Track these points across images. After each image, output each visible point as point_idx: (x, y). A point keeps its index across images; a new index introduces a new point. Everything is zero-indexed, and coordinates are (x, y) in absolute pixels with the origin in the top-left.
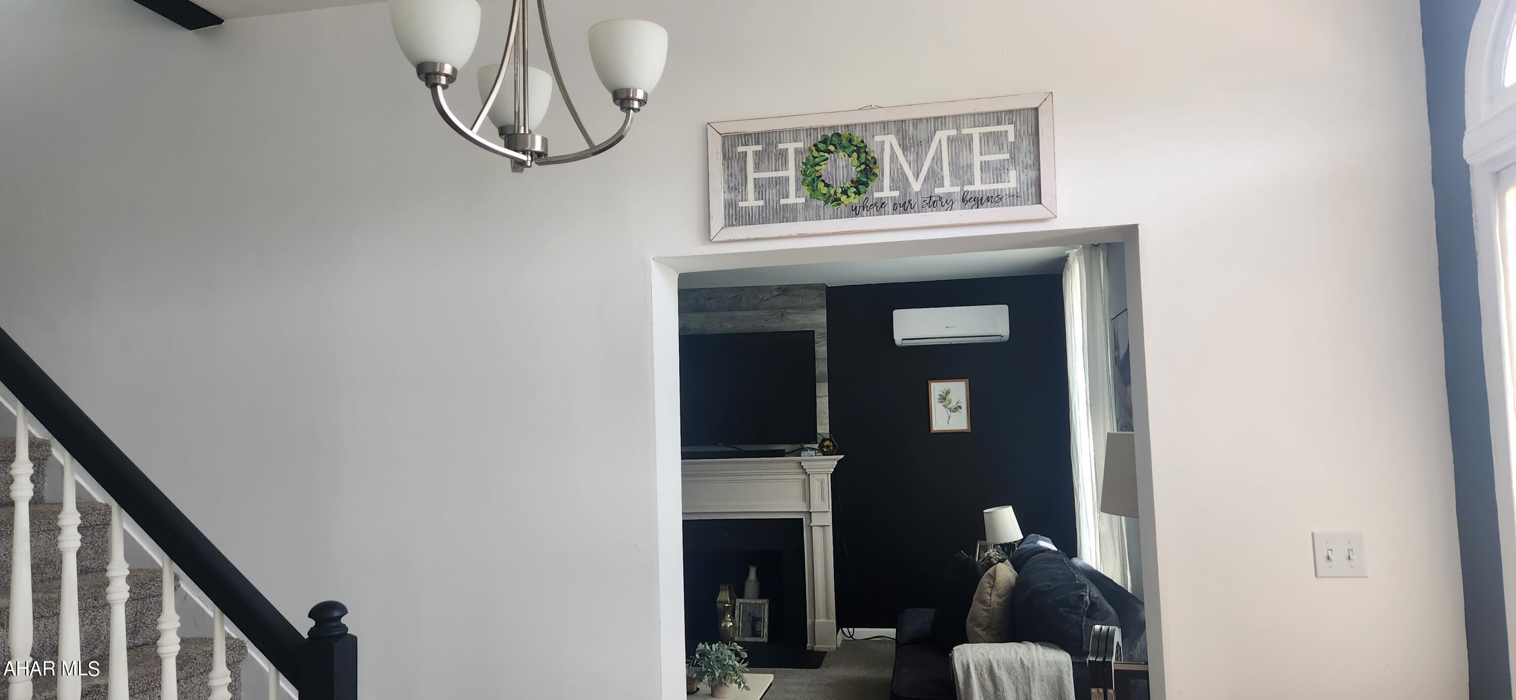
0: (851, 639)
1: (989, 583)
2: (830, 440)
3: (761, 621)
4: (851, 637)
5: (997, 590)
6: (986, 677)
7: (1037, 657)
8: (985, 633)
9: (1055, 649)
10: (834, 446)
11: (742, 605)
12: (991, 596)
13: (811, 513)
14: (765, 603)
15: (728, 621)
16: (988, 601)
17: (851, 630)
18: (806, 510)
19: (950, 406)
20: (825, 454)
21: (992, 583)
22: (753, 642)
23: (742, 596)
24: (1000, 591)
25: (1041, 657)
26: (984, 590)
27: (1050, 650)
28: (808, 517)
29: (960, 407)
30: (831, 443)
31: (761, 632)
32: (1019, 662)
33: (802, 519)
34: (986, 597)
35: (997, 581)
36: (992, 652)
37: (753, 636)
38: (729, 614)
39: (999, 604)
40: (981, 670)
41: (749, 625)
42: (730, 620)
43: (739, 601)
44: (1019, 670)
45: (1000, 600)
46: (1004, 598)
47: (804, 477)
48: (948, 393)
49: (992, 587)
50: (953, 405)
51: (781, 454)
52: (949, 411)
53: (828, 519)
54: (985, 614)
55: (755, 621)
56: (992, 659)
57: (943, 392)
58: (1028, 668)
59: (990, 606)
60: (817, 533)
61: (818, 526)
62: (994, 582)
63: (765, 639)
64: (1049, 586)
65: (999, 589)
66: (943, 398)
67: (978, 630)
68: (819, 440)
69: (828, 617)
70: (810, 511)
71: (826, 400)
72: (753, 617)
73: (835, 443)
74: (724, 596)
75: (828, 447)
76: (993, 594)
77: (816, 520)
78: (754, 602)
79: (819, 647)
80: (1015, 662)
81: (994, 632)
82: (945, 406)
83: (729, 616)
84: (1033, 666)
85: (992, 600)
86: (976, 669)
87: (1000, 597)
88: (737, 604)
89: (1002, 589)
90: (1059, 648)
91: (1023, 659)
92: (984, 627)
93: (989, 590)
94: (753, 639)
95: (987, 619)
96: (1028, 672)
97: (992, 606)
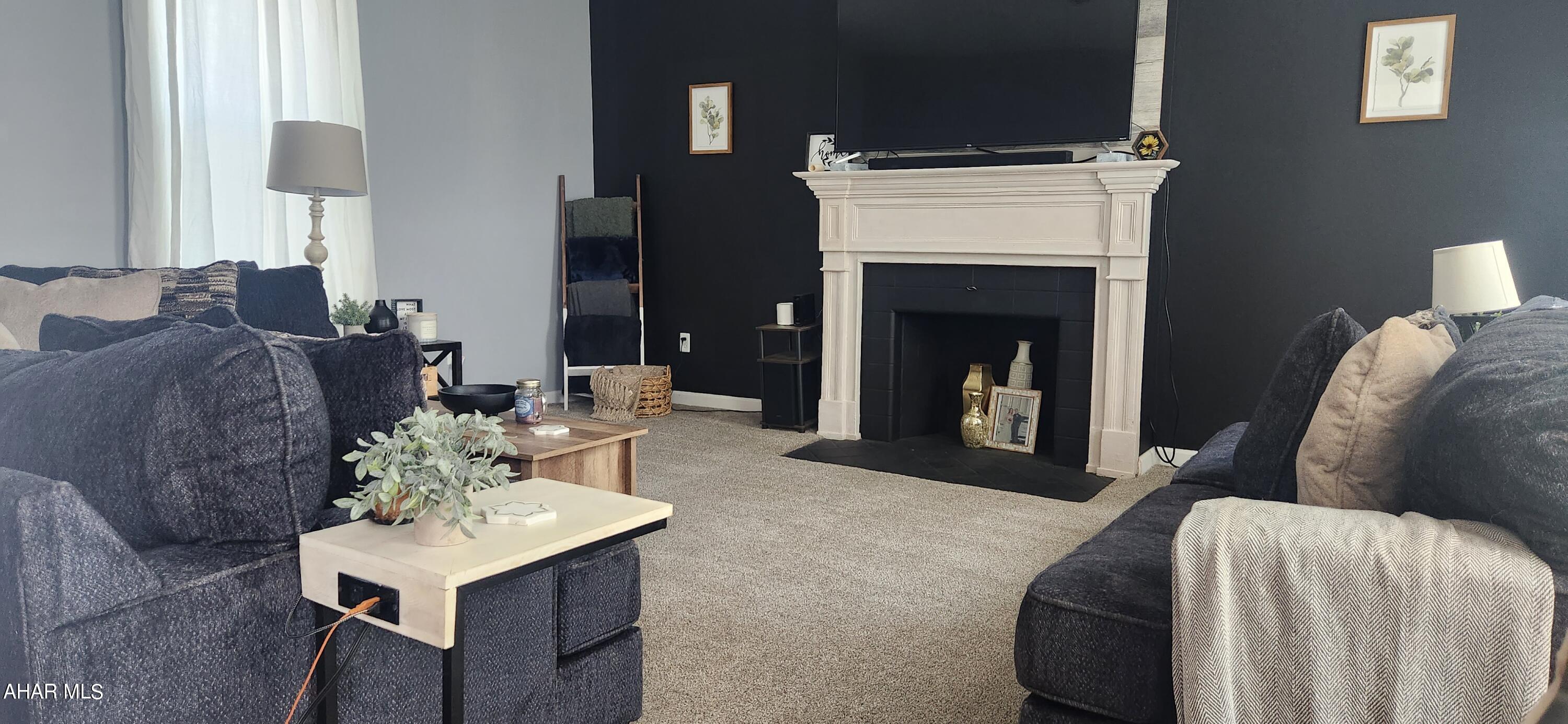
0: (1169, 465)
1: (1360, 364)
2: (1155, 134)
3: (1027, 422)
4: (1170, 462)
5: (1378, 382)
6: (1263, 590)
7: (1434, 561)
8: (1331, 478)
9: (1506, 546)
10: (1161, 145)
11: (1000, 396)
12: (1358, 395)
13: (1110, 257)
14: (1037, 394)
15: (974, 416)
16: (1348, 406)
17: (1169, 451)
18: (1101, 254)
19: (1408, 70)
20: (1143, 158)
21: (1367, 365)
23: (1003, 382)
24: (1385, 385)
25: (1448, 564)
26: (1345, 381)
27: (1485, 550)
28: (1105, 266)
29: (1430, 72)
30: (1156, 140)
31: (1025, 438)
32: (1369, 568)
33: (1093, 270)
34: (1346, 395)
35: (1379, 360)
36: (1292, 530)
37: (1012, 442)
38: (978, 407)
39: (1378, 415)
40: (1250, 572)
41: (1008, 427)
42: (978, 415)
43: (996, 389)
44: (1369, 592)
45: (1383, 407)
46: (1395, 403)
47: (1102, 198)
48: (1407, 44)
49: (1365, 375)
50: (1416, 67)
51: (1065, 158)
52: (1404, 81)
53: (1141, 270)
54: (1338, 435)
55: (1018, 420)
56: (1285, 547)
57: (1397, 45)
58: (1397, 588)
59: (1353, 418)
60: (1117, 290)
61: (1120, 280)
62: (1372, 362)
63: (1029, 448)
64: (1519, 370)
65: (1384, 380)
66: (1396, 57)
67: (1315, 471)
68: (1134, 134)
69: (1124, 426)
70: (1108, 255)
71: (1159, 68)
72: (1015, 415)
73: (1163, 139)
74: (974, 381)
75: (1149, 146)
76: (1365, 390)
77: (1117, 270)
78: (1018, 394)
79: (1103, 470)
80: (1357, 566)
81: (1355, 480)
82: (1398, 72)
83: (977, 409)
84: (1416, 582)
85: (1361, 405)
86: (1235, 567)
87: (1384, 399)
88: (994, 394)
89: (1393, 380)
90: (1517, 543)
91: (1387, 559)
92: (1331, 466)
93: (1357, 381)
94: (1012, 447)
95: (1343, 448)
96: (1397, 599)
97: (1358, 419)
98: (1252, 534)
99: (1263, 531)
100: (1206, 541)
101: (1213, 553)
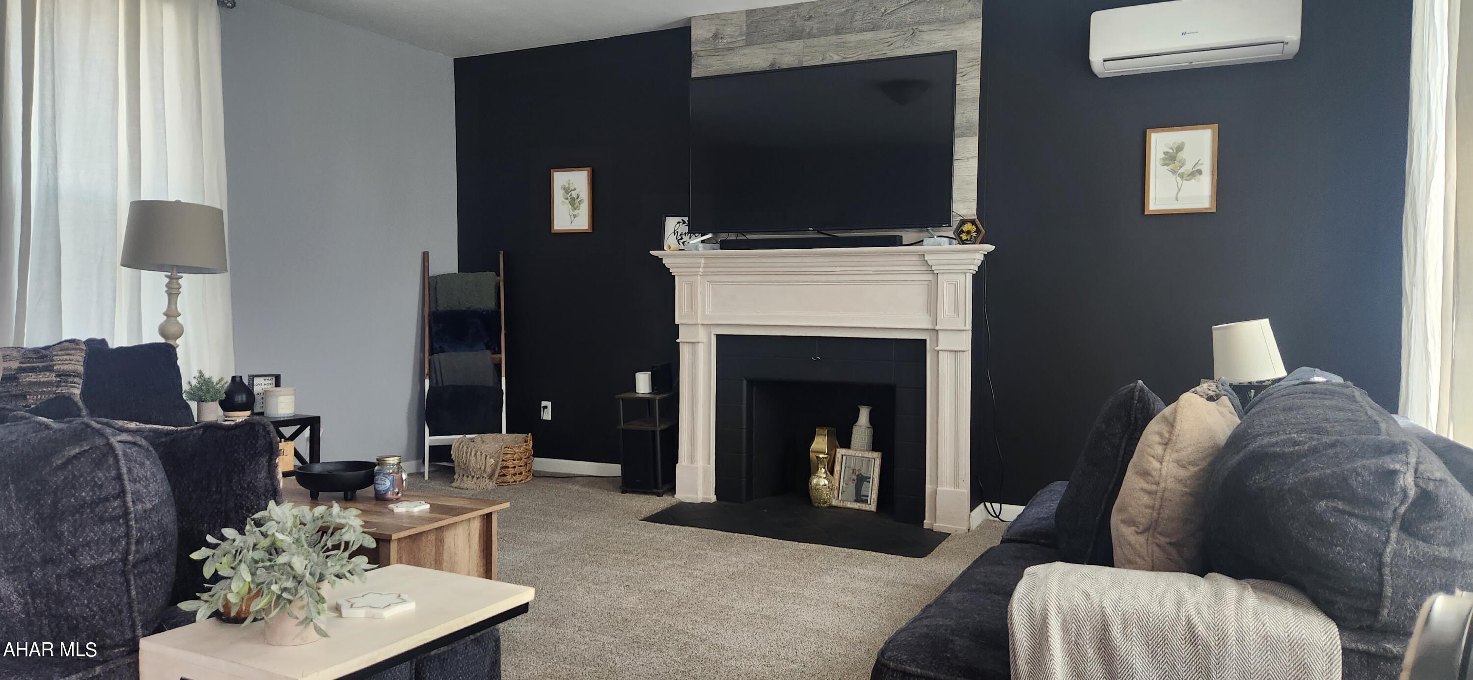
0: (997, 519)
1: (1161, 435)
2: (973, 222)
3: (869, 482)
4: (997, 517)
5: (1177, 451)
6: (1090, 652)
7: (1237, 620)
8: (1142, 539)
9: (1296, 604)
10: (978, 231)
11: (844, 458)
12: (1161, 463)
13: (938, 330)
14: (877, 456)
15: (820, 477)
16: (1153, 473)
17: (996, 506)
18: (930, 327)
19: (1182, 170)
20: (963, 242)
21: (1167, 435)
22: (855, 509)
23: (847, 445)
24: (1184, 453)
25: (1249, 623)
26: (1149, 450)
27: (1280, 608)
28: (934, 338)
29: (1200, 172)
30: (974, 227)
31: (868, 496)
32: (1181, 629)
33: (925, 340)
34: (1150, 463)
35: (1176, 431)
36: (1113, 594)
37: (856, 501)
38: (824, 468)
39: (1180, 481)
40: (1078, 635)
41: (852, 486)
42: (825, 476)
43: (840, 452)
44: (1184, 651)
45: (1183, 473)
46: (1193, 469)
47: (930, 277)
48: (1180, 148)
49: (1166, 444)
50: (1188, 168)
51: (896, 241)
52: (1179, 179)
53: (965, 342)
54: (1146, 499)
55: (861, 480)
56: (1109, 611)
57: (1172, 149)
58: (1207, 647)
59: (1157, 484)
60: (946, 362)
61: (947, 351)
62: (1171, 433)
63: (872, 507)
64: (1296, 443)
65: (1182, 449)
66: (1171, 158)
67: (1128, 532)
68: (955, 222)
69: (956, 485)
70: (937, 328)
71: (974, 164)
72: (858, 475)
73: (980, 226)
74: (820, 444)
75: (968, 232)
76: (1167, 458)
77: (945, 342)
78: (860, 455)
79: (940, 526)
80: (1172, 626)
81: (1163, 540)
82: (1174, 172)
83: (823, 470)
84: (1222, 640)
85: (1164, 472)
86: (1065, 630)
87: (1183, 467)
88: (838, 456)
89: (1190, 449)
90: (1307, 602)
91: (1196, 620)
92: (1141, 528)
93: (1159, 450)
94: (856, 506)
95: (1150, 511)
96: (1207, 657)
97: (1162, 485)
98: (1079, 599)
99: (1088, 596)
100: (1038, 606)
101: (1045, 618)
